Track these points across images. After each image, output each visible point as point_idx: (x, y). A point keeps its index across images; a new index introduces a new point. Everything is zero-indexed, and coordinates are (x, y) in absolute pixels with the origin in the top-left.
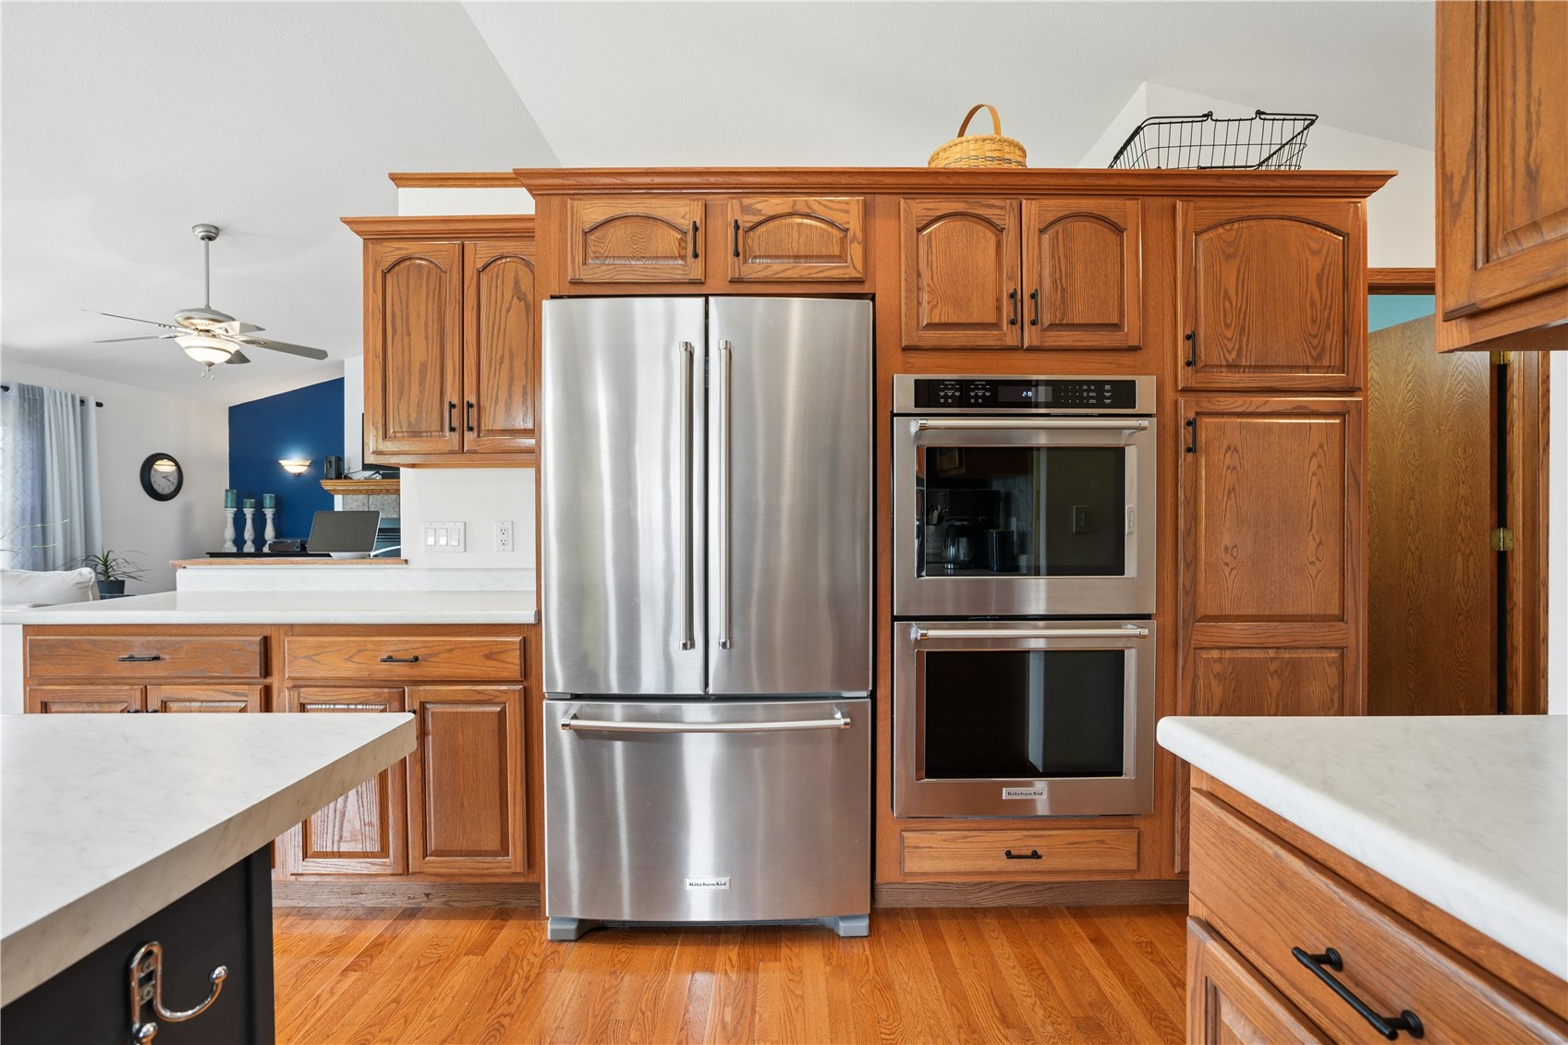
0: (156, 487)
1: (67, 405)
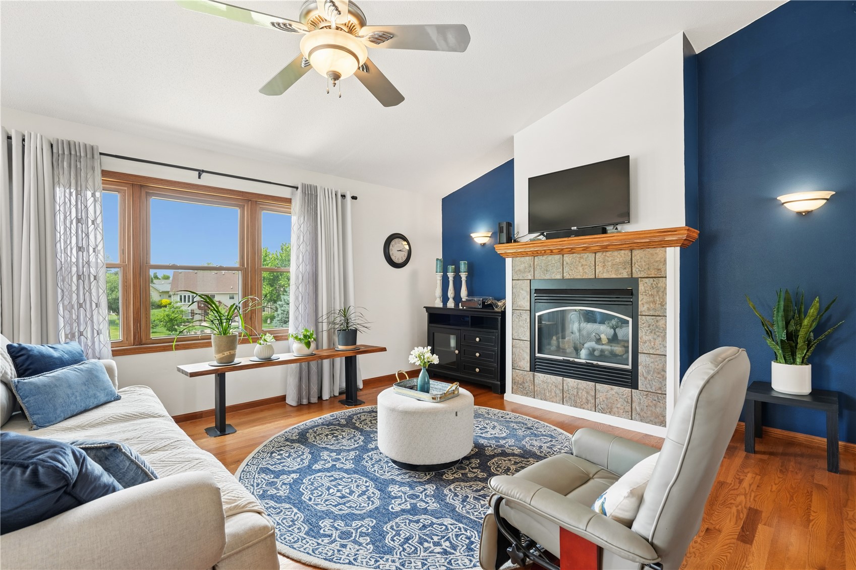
0: (393, 258)
1: (332, 198)
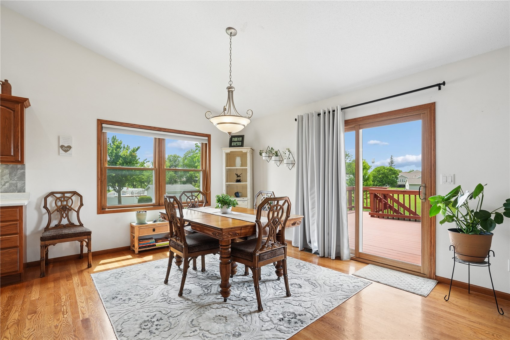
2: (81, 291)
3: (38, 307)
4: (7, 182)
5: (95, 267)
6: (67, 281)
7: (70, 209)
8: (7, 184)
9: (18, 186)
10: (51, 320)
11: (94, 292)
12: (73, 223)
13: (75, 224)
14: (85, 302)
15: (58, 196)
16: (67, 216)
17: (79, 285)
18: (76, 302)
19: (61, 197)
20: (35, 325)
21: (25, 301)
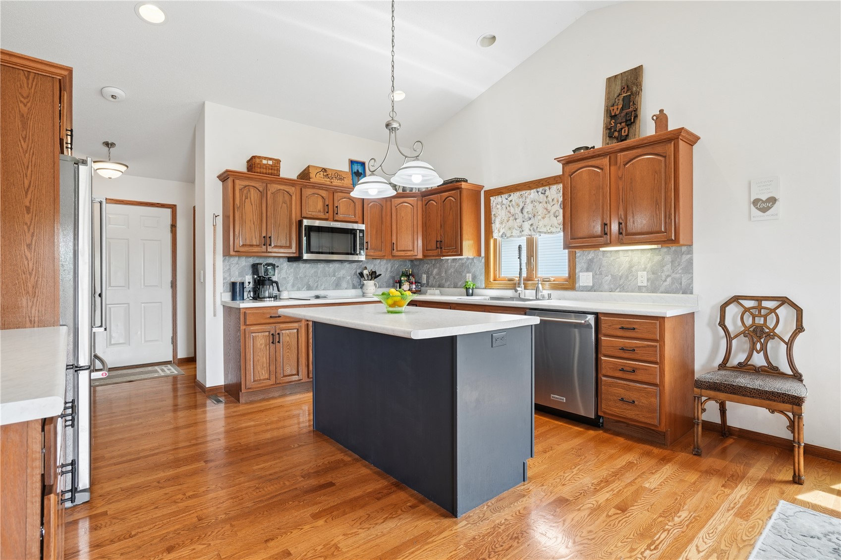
2: (723, 525)
3: (636, 504)
4: (668, 276)
5: (811, 489)
6: (723, 486)
7: (771, 335)
8: (669, 279)
9: (683, 283)
10: (625, 542)
11: (744, 546)
12: (777, 368)
13: (782, 370)
14: (702, 554)
15: (749, 304)
16: (764, 348)
17: (733, 508)
18: (691, 540)
19: (753, 308)
20: (603, 531)
21: (635, 481)
